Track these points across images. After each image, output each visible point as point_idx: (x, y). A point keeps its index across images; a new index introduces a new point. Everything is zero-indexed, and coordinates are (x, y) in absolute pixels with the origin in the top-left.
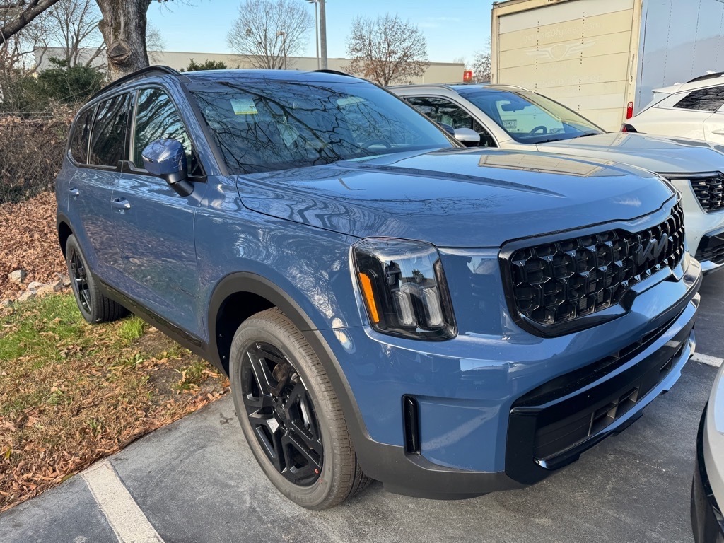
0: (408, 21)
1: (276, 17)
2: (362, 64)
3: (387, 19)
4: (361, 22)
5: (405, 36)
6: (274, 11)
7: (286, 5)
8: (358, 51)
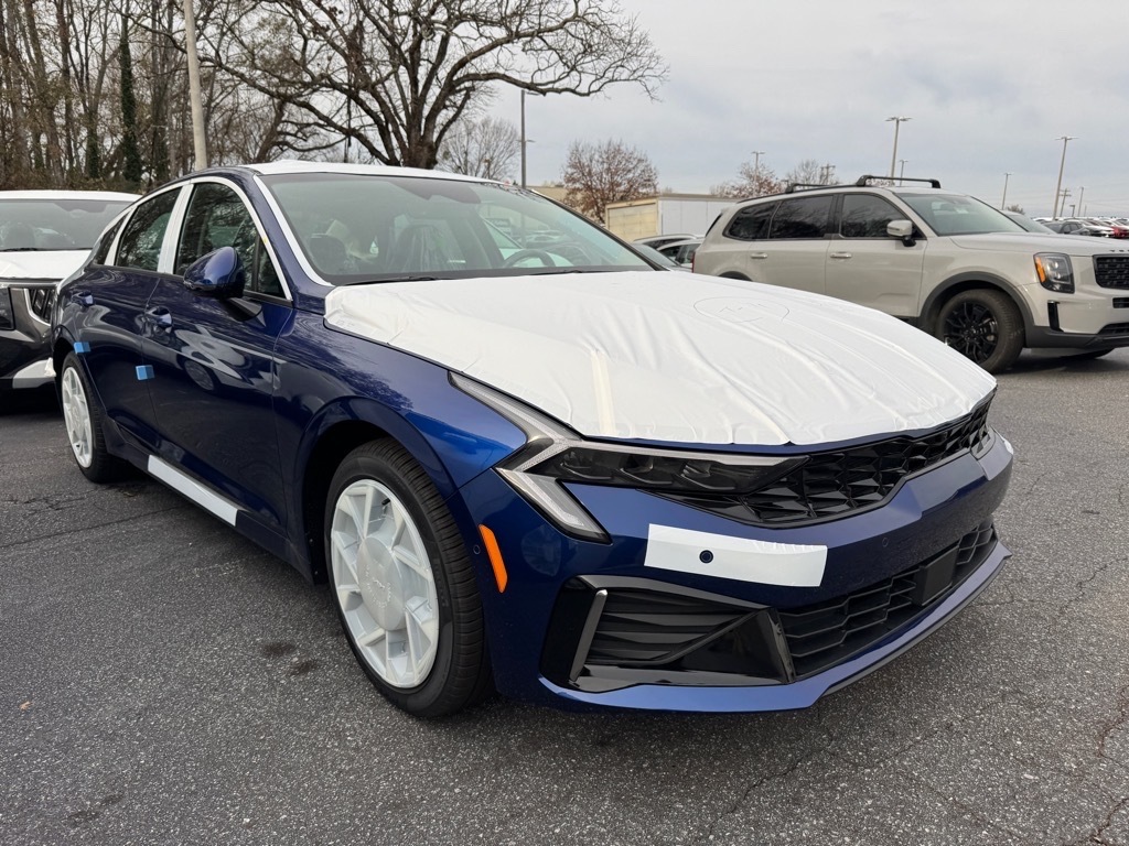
0: (635, 149)
1: (479, 138)
2: (579, 196)
3: (609, 144)
4: (580, 150)
5: (631, 166)
6: (477, 131)
7: (492, 125)
8: (574, 181)
